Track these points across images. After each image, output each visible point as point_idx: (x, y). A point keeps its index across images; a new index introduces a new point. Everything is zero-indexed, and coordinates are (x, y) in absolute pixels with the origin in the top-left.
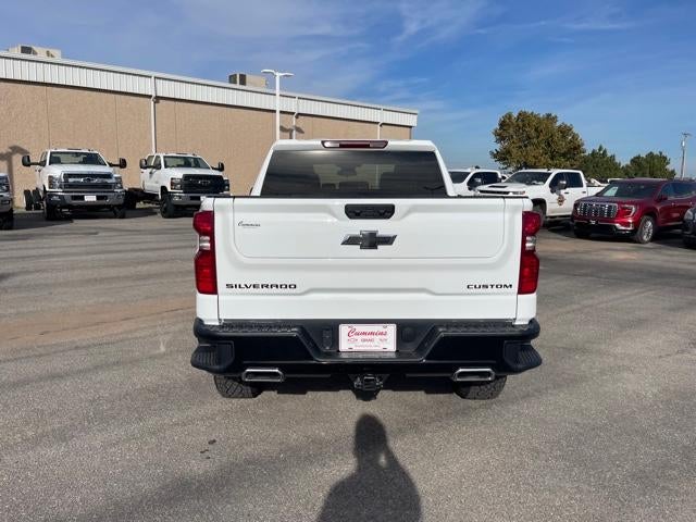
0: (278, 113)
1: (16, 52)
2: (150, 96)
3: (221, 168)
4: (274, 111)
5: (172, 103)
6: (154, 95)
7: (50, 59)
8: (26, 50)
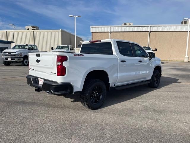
0: (188, 31)
1: (123, 25)
2: (148, 32)
3: (156, 50)
4: (187, 31)
5: (155, 32)
6: (149, 31)
7: (130, 26)
8: (125, 24)
